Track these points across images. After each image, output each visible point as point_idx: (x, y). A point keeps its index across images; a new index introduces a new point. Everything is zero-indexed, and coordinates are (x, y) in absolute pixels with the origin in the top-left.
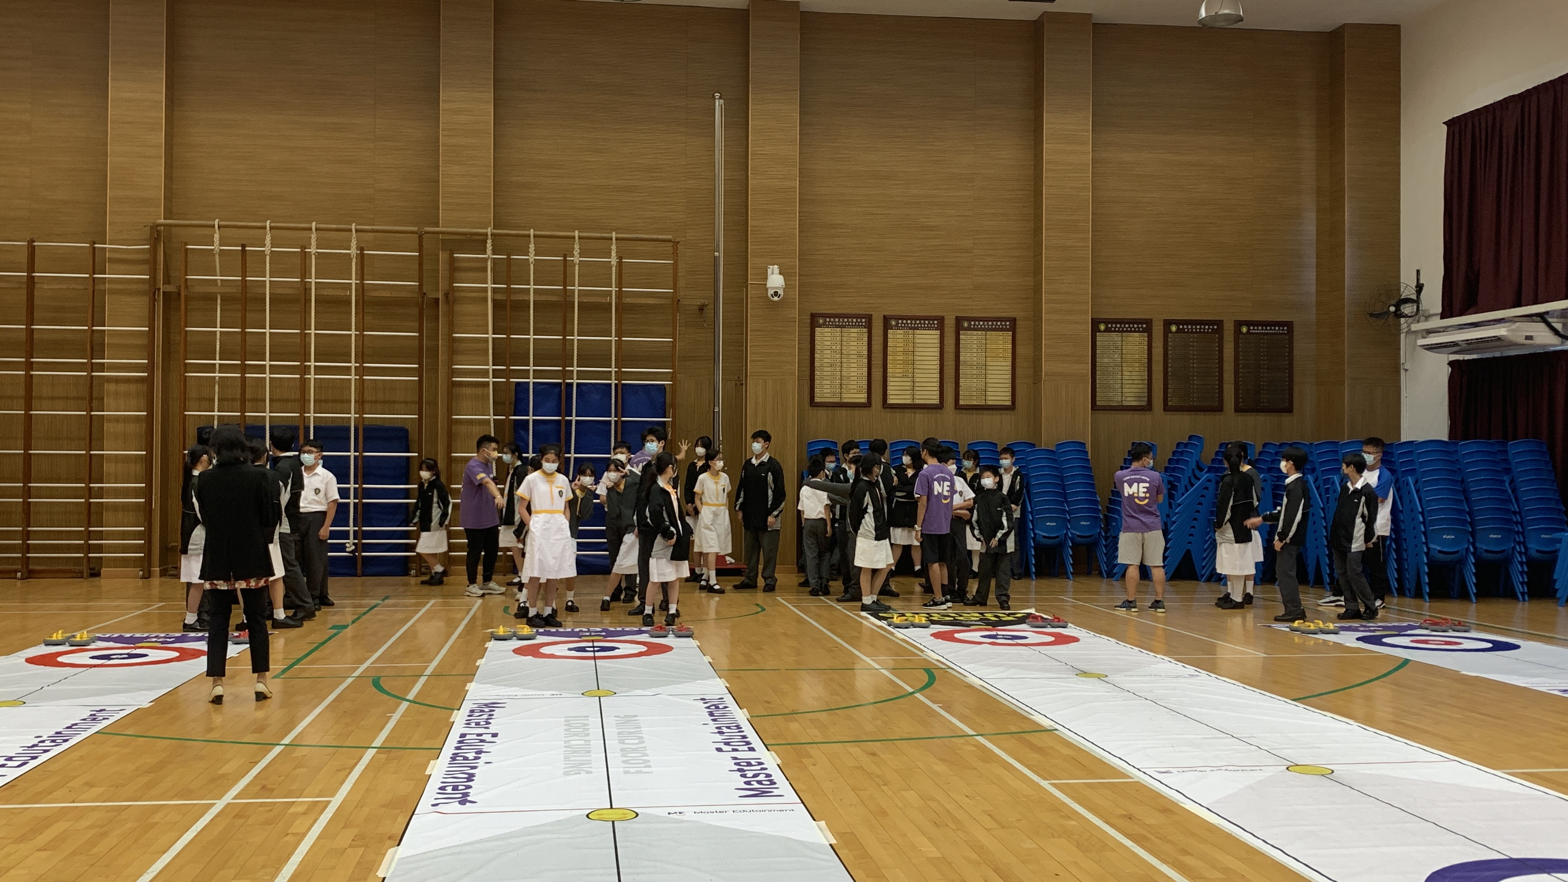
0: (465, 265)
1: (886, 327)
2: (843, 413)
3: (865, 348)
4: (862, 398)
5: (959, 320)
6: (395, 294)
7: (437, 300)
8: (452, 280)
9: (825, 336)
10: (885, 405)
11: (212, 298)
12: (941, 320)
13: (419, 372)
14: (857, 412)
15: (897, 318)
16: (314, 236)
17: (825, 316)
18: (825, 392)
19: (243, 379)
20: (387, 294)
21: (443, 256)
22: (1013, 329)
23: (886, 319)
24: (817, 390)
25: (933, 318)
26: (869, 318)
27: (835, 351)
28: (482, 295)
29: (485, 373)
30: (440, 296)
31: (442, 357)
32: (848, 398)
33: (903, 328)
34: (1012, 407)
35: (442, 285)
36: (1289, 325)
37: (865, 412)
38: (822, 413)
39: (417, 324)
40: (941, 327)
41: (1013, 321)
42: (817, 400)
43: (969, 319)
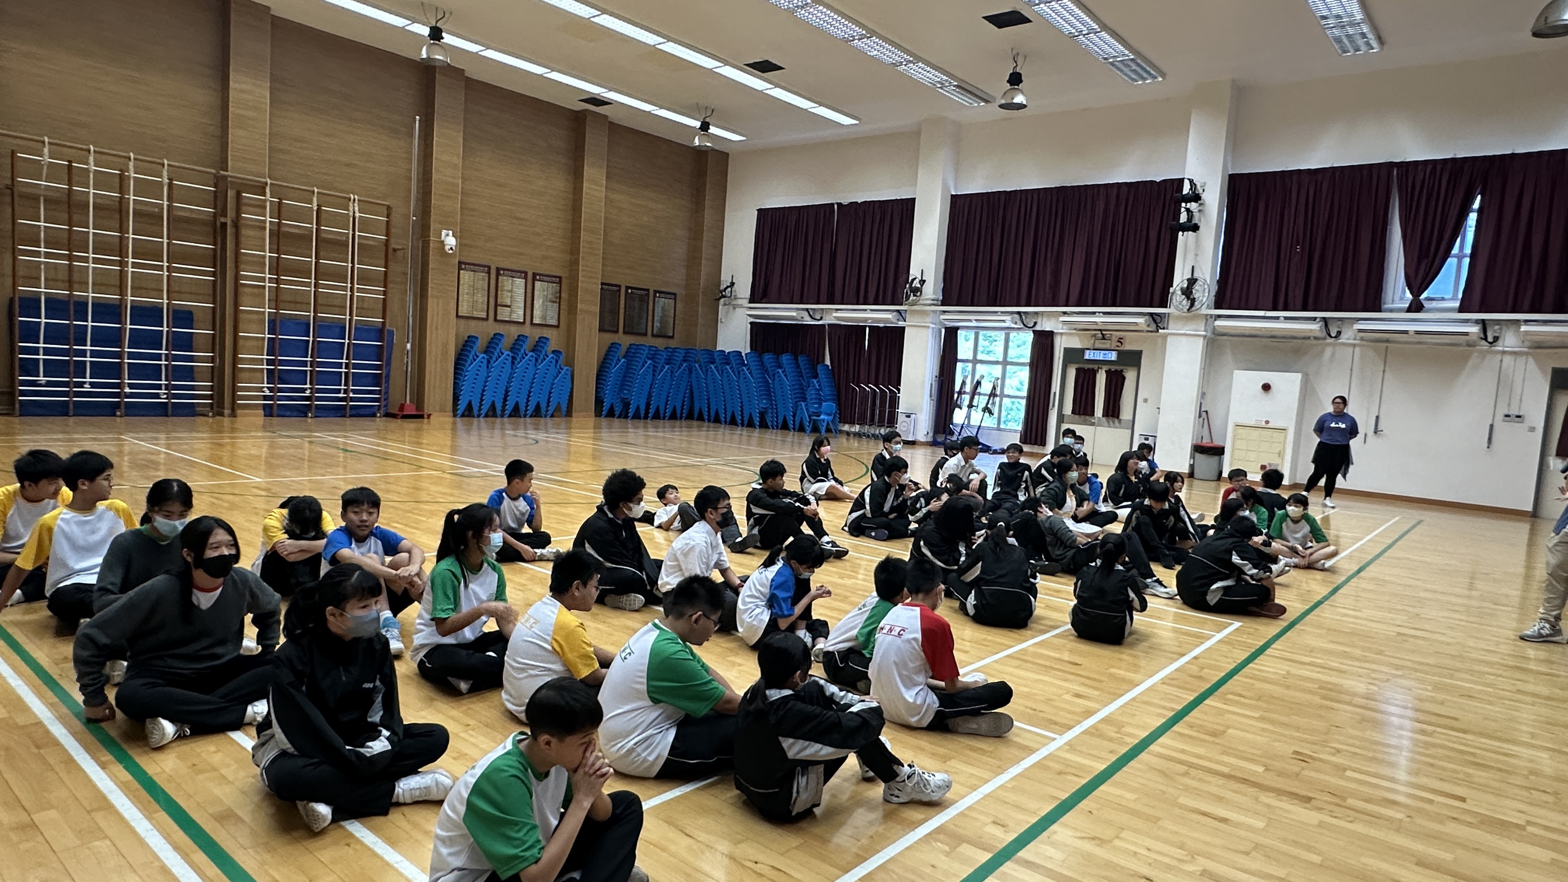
0: (247, 201)
1: (498, 274)
2: (473, 323)
3: (486, 285)
4: (484, 315)
5: (534, 275)
6: (194, 216)
7: (226, 224)
8: (238, 211)
9: (466, 276)
10: (496, 320)
11: (36, 199)
12: (526, 273)
13: (214, 274)
14: (481, 323)
15: (504, 270)
16: (131, 164)
17: (466, 264)
18: (464, 311)
19: (70, 266)
20: (187, 214)
21: (231, 193)
22: (560, 283)
23: (498, 270)
24: (460, 308)
25: (521, 272)
26: (489, 267)
27: (470, 286)
28: (262, 225)
29: (263, 279)
30: (229, 221)
31: (230, 264)
32: (476, 314)
33: (507, 276)
34: (558, 326)
35: (231, 213)
36: (675, 294)
37: (485, 323)
38: (462, 321)
39: (211, 240)
40: (526, 278)
41: (560, 278)
42: (460, 314)
43: (540, 275)
